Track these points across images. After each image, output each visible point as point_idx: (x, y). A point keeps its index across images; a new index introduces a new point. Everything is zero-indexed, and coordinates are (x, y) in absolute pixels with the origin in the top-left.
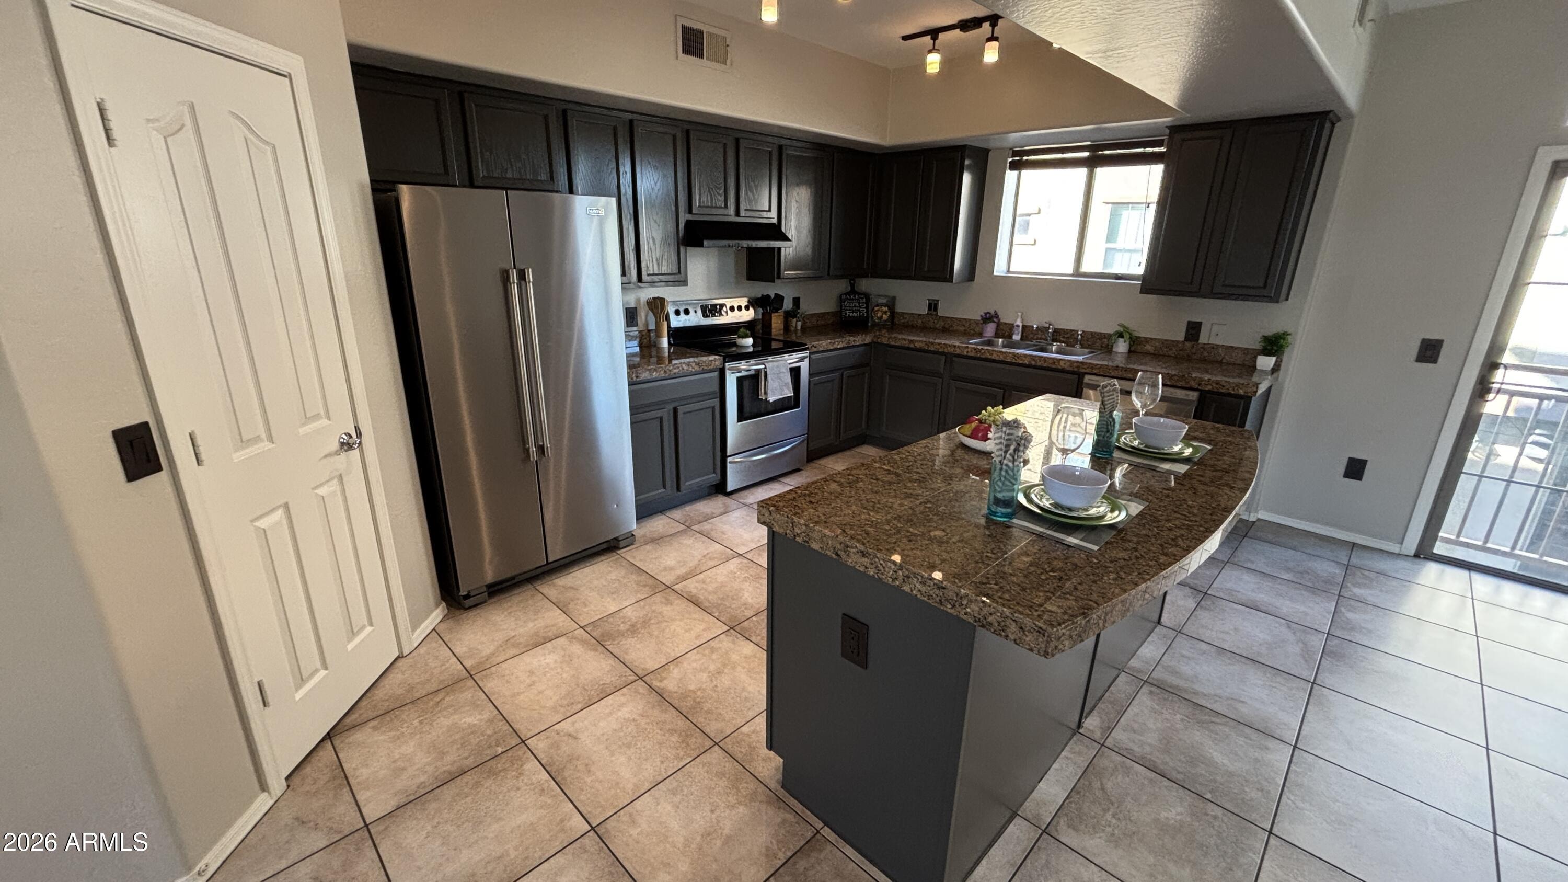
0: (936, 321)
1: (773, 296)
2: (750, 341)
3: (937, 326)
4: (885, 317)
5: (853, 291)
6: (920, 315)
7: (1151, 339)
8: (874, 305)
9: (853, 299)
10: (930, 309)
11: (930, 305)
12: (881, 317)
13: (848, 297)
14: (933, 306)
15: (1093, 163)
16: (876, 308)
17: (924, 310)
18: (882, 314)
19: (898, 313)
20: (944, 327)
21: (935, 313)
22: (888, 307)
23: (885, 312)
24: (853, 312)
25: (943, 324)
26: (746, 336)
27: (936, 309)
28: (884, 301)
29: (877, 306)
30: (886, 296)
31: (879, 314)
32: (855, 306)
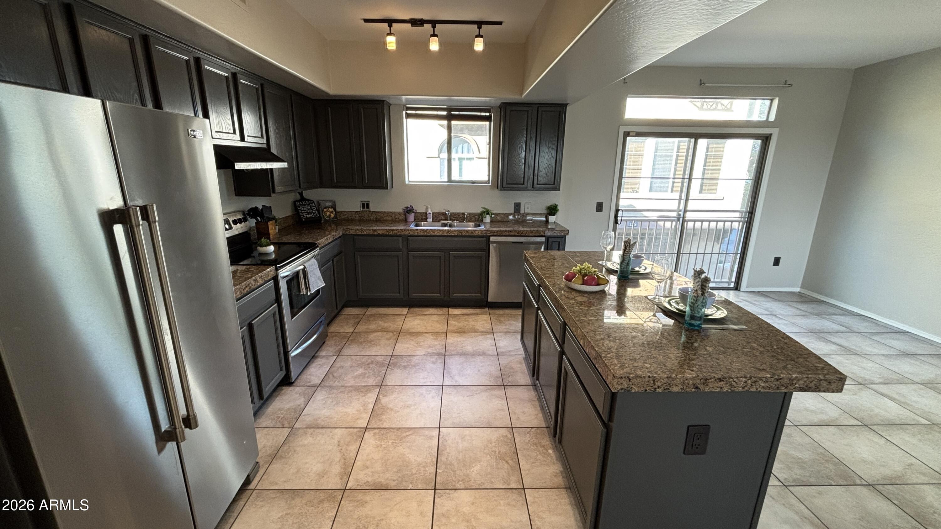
0: (370, 215)
1: (260, 208)
2: (272, 248)
3: (372, 218)
4: (332, 215)
5: (303, 199)
6: (356, 212)
7: (499, 213)
8: (323, 208)
9: (305, 205)
10: (363, 207)
11: (363, 205)
12: (330, 215)
13: (301, 203)
14: (366, 205)
15: (450, 118)
16: (325, 210)
17: (359, 208)
18: (329, 213)
19: (339, 212)
20: (376, 218)
21: (367, 210)
22: (333, 208)
23: (332, 212)
24: (308, 214)
25: (375, 216)
26: (268, 245)
27: (368, 207)
28: (330, 204)
29: (325, 208)
30: (330, 201)
31: (328, 214)
32: (308, 210)
